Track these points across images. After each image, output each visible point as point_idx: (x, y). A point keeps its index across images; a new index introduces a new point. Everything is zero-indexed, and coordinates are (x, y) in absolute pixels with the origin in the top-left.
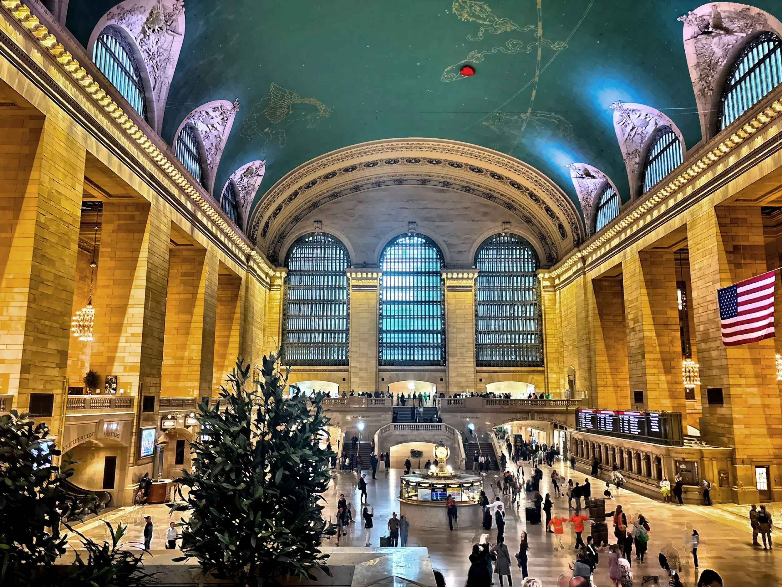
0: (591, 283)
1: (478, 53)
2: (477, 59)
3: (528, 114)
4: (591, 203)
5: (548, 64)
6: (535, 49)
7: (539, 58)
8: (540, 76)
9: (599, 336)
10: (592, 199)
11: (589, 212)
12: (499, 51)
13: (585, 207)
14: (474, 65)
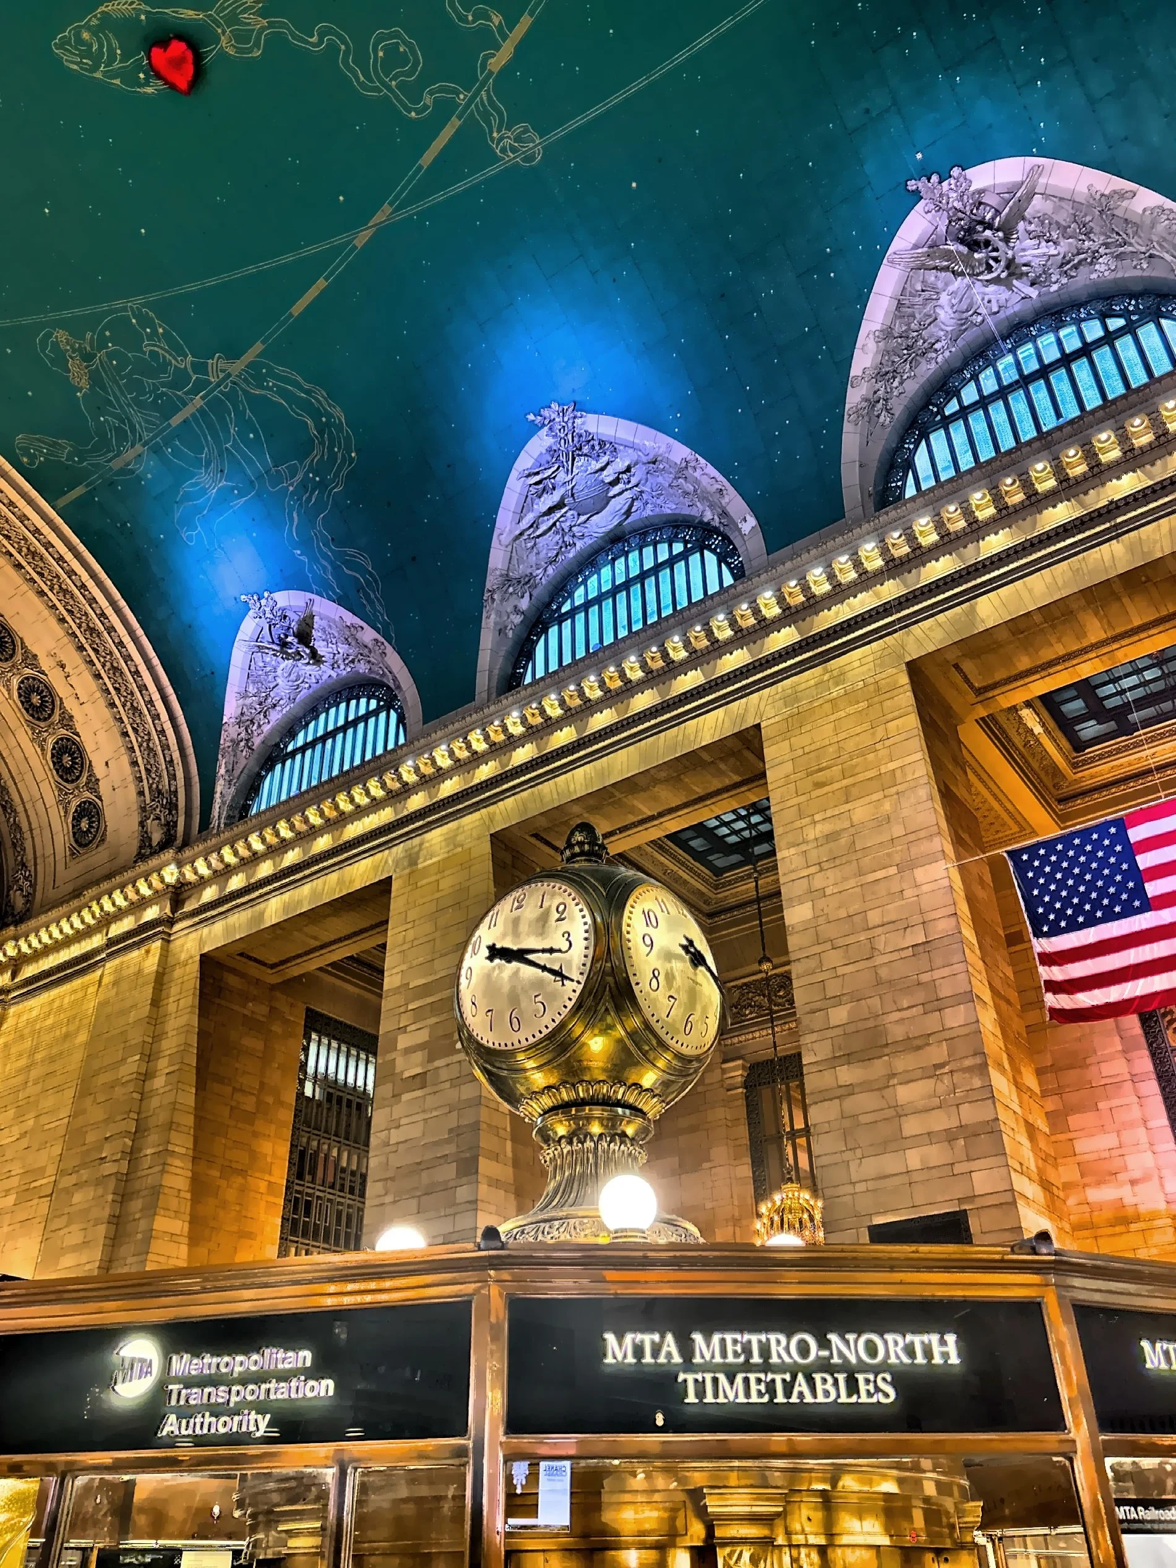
0: (194, 968)
1: (262, 13)
2: (241, 37)
3: (237, 367)
4: (257, 741)
5: (439, 197)
6: (444, 111)
7: (427, 158)
8: (383, 233)
9: (182, 1143)
10: (266, 728)
11: (243, 762)
12: (332, 48)
13: (236, 743)
14: (211, 54)
